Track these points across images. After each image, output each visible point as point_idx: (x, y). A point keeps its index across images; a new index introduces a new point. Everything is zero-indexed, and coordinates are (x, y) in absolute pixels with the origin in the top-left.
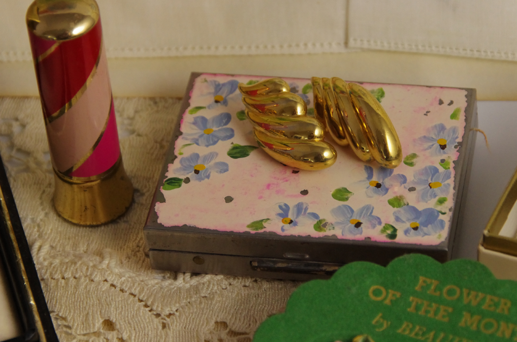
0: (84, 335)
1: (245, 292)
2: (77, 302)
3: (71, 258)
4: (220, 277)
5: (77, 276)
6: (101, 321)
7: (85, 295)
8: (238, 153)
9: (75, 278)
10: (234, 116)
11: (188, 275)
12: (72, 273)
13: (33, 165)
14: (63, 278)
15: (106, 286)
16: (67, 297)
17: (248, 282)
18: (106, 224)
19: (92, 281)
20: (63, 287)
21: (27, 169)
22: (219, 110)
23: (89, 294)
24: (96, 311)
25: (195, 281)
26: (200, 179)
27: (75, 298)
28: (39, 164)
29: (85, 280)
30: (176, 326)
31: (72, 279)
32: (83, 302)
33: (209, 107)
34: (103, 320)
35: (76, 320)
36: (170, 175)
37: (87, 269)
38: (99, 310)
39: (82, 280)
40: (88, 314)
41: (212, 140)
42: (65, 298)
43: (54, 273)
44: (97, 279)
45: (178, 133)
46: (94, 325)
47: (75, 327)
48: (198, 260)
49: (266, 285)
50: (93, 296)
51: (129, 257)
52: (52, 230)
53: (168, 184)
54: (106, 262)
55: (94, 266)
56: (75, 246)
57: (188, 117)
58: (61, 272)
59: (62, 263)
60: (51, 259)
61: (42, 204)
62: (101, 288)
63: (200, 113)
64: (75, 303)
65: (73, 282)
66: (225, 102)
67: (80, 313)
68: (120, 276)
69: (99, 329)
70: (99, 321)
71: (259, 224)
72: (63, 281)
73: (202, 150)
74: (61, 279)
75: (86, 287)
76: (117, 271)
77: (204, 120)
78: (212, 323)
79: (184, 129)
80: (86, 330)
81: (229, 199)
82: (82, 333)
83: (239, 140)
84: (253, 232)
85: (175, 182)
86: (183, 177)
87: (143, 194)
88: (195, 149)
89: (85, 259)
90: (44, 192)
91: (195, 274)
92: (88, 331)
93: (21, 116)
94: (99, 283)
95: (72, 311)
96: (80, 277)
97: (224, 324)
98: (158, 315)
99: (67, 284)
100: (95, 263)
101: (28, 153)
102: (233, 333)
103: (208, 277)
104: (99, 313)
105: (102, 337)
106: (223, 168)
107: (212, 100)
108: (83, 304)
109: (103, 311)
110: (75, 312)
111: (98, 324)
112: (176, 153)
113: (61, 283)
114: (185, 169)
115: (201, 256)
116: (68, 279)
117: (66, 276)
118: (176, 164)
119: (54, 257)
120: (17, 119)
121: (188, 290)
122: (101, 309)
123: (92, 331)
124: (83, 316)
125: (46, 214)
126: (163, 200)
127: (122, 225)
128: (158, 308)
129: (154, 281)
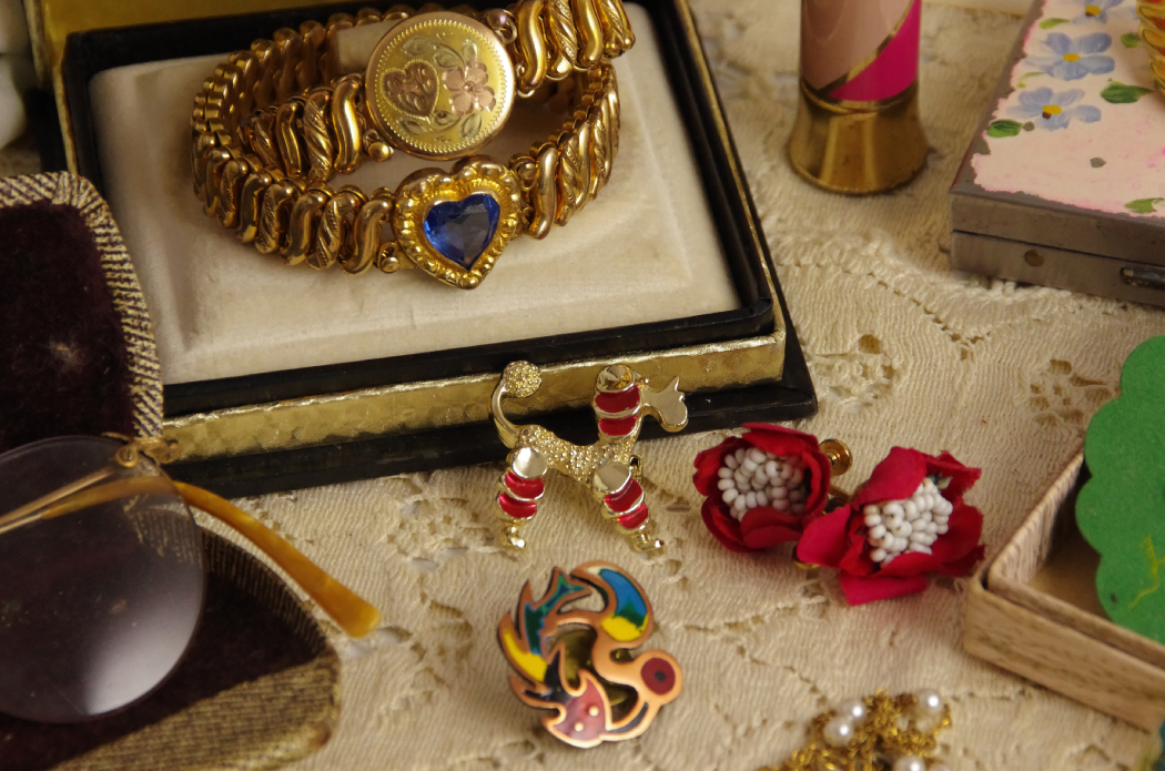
0: (827, 356)
1: (1103, 322)
2: (819, 303)
3: (813, 236)
4: (1065, 294)
5: (823, 263)
6: (858, 336)
7: (833, 293)
8: (1118, 95)
9: (818, 265)
10: (1116, 40)
11: (1010, 286)
12: (815, 258)
13: (754, 89)
14: (798, 265)
15: (870, 284)
16: (802, 295)
17: (1112, 308)
18: (875, 194)
19: (847, 272)
20: (797, 279)
21: (744, 95)
22: (1092, 28)
23: (840, 291)
24: (852, 320)
25: (1022, 294)
26: (1052, 127)
27: (815, 296)
28: (765, 89)
29: (836, 271)
30: (984, 357)
31: (813, 267)
32: (829, 304)
33: (1075, 21)
34: (861, 335)
35: (814, 331)
36: (1002, 113)
37: (841, 254)
38: (856, 319)
39: (832, 269)
40: (837, 322)
41: (1076, 71)
42: (799, 296)
43: (783, 255)
44: (856, 271)
45: (1017, 55)
46: (845, 342)
47: (812, 343)
48: (1032, 258)
49: (1141, 316)
50: (848, 295)
51: (910, 249)
52: (781, 193)
53: (996, 127)
54: (874, 246)
55: (854, 251)
56: (820, 220)
57: (1038, 33)
58: (795, 256)
59: (797, 243)
60: (779, 236)
61: (766, 151)
62: (863, 284)
63: (1058, 29)
64: (816, 305)
65: (814, 271)
66: (1103, 17)
67: (823, 322)
68: (897, 271)
69: (852, 349)
70: (853, 336)
71: (1145, 204)
72: (797, 270)
73: (1058, 85)
74: (793, 266)
75: (836, 282)
76: (891, 261)
77: (1064, 41)
78: (1047, 360)
79: (1029, 48)
80: (831, 348)
81: (1097, 163)
82: (823, 352)
83: (1122, 77)
84: (1134, 214)
85: (1007, 127)
86: (1022, 121)
87: (941, 157)
88: (1044, 81)
89: (837, 238)
90: (770, 134)
91: (1022, 284)
92: (834, 351)
93: (739, 12)
94: (859, 277)
95: (810, 317)
96: (827, 266)
97: (1066, 366)
98: (955, 338)
99: (804, 274)
100: (855, 245)
101: (746, 71)
102: (1079, 381)
103: (1043, 292)
104: (855, 324)
105: (857, 362)
106: (1092, 115)
107: (1081, 10)
108: (829, 307)
109: (863, 321)
110: (814, 319)
111: (853, 340)
112: (1014, 83)
113: (794, 272)
114: (1025, 108)
115: (1040, 252)
116: (807, 267)
117: (803, 261)
118: (1013, 99)
119: (784, 233)
120: (730, 16)
121: (1010, 308)
122: (860, 318)
123: (841, 352)
124: (828, 327)
125: (773, 168)
126: (985, 151)
127: (902, 199)
128: (956, 325)
129: (953, 288)
